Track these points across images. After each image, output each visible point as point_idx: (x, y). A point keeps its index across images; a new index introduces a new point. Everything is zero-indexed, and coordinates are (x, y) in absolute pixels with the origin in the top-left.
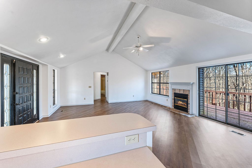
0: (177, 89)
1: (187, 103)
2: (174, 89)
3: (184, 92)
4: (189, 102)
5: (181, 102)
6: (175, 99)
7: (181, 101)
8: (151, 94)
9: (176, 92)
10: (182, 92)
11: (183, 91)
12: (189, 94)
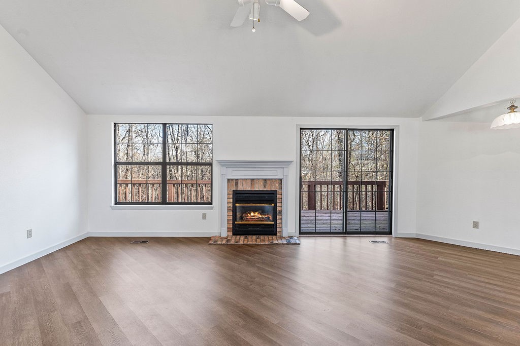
0: (243, 180)
1: (275, 213)
2: (232, 180)
3: (265, 187)
4: (278, 209)
5: (256, 214)
6: (234, 210)
7: (255, 210)
8: (112, 207)
9: (240, 188)
10: (259, 187)
11: (262, 184)
12: (281, 188)
